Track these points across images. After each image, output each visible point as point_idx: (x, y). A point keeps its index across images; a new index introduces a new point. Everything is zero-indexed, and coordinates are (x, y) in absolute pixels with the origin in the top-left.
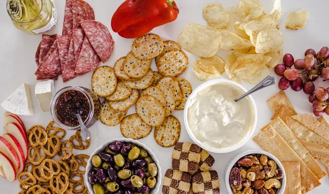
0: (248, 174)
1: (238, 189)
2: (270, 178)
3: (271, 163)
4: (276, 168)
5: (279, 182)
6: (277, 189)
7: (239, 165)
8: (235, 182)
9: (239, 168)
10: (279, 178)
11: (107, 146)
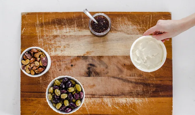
0: (39, 64)
1: (42, 55)
2: (28, 64)
3: (29, 72)
4: (26, 70)
5: (23, 63)
6: (23, 60)
7: (44, 67)
8: (44, 59)
9: (44, 66)
10: (23, 65)
11: (73, 110)
